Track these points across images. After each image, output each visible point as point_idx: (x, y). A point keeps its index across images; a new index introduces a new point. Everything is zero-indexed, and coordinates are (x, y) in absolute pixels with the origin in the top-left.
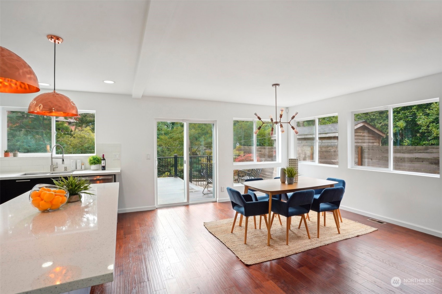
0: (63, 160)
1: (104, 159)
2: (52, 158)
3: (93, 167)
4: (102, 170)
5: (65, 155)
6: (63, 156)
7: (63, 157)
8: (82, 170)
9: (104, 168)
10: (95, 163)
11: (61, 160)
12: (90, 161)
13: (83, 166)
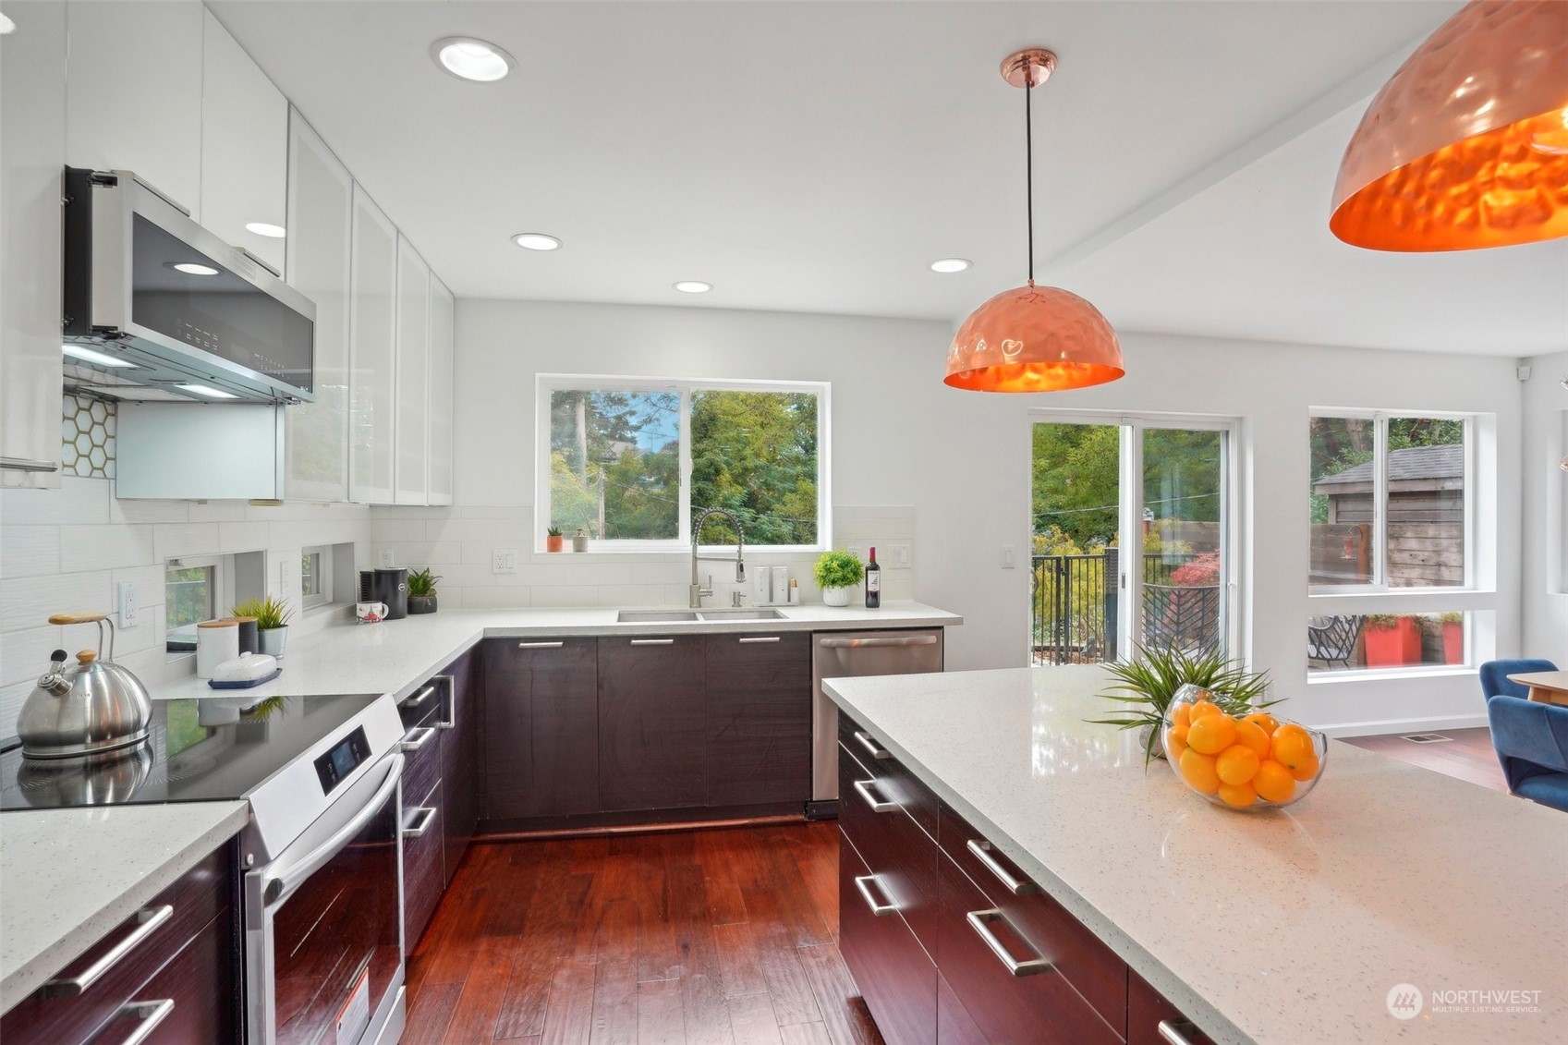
0: (741, 568)
1: (875, 567)
2: (695, 558)
3: (835, 594)
4: (868, 606)
5: (746, 548)
6: (739, 552)
7: (740, 556)
8: (789, 603)
9: (873, 600)
10: (845, 581)
11: (733, 567)
12: (828, 570)
13: (795, 591)
